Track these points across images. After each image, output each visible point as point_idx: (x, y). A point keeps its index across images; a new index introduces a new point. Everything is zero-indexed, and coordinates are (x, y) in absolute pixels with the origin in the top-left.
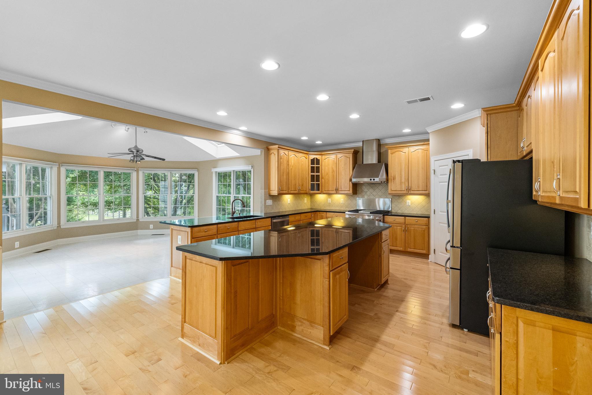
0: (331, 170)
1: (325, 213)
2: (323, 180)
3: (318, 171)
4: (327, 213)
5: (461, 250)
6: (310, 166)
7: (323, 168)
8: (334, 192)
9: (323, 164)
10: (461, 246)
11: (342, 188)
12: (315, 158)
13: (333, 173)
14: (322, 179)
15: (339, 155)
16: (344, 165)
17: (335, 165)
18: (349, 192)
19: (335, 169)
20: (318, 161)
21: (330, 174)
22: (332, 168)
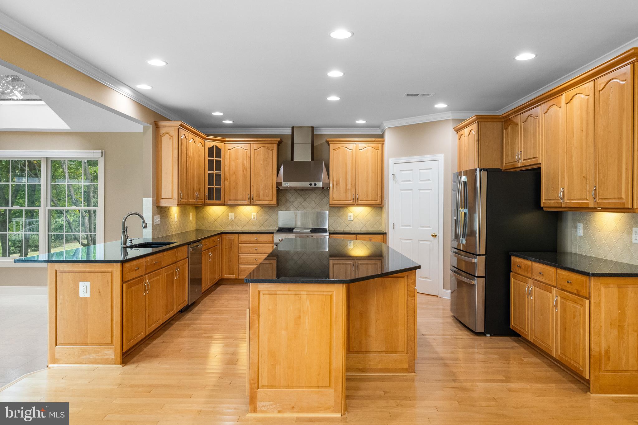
0: (240, 168)
1: (237, 235)
2: (227, 183)
3: (219, 168)
4: (240, 235)
5: (486, 257)
6: (207, 158)
7: (226, 163)
8: (247, 202)
9: (227, 156)
10: (486, 254)
11: (261, 196)
12: (214, 146)
13: (245, 171)
14: (225, 180)
15: (255, 146)
16: (264, 161)
17: (248, 160)
18: (272, 202)
19: (248, 166)
20: (219, 150)
21: (240, 173)
22: (243, 165)
